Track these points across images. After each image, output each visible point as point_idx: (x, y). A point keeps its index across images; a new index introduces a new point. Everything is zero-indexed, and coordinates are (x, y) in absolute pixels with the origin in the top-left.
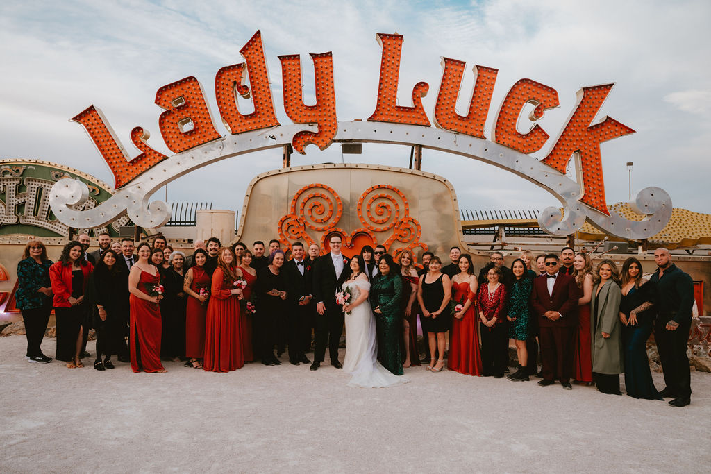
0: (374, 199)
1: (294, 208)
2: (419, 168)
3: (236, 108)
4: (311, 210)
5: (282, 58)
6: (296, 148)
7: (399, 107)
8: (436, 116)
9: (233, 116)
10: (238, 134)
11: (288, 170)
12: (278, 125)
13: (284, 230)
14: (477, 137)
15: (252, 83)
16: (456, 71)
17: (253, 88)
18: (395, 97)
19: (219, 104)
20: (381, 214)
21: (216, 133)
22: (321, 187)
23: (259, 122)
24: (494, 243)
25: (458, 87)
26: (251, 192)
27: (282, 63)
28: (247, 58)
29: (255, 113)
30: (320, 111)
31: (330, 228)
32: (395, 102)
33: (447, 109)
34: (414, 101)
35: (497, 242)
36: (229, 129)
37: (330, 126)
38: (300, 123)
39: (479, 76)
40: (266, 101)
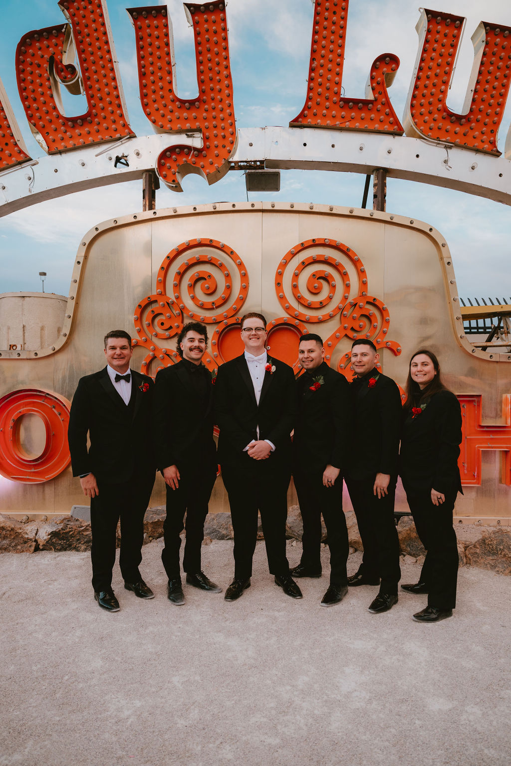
0: (304, 265)
1: (163, 283)
2: (382, 209)
3: (55, 108)
4: (192, 287)
5: (136, 13)
6: (165, 177)
7: (347, 101)
8: (413, 116)
9: (51, 122)
10: (60, 153)
11: (149, 214)
12: (132, 136)
13: (145, 322)
14: (485, 153)
15: (82, 61)
16: (446, 36)
17: (84, 70)
18: (338, 84)
19: (24, 99)
20: (315, 292)
21: (21, 152)
22: (210, 244)
23: (98, 131)
24: (489, 344)
25: (450, 64)
26: (86, 257)
27: (135, 24)
28: (72, 16)
29: (89, 114)
30: (206, 111)
31: (226, 318)
32: (338, 93)
33: (430, 104)
34: (373, 89)
35: (495, 341)
36: (44, 144)
37: (224, 137)
38: (171, 132)
39: (487, 44)
40: (109, 94)
